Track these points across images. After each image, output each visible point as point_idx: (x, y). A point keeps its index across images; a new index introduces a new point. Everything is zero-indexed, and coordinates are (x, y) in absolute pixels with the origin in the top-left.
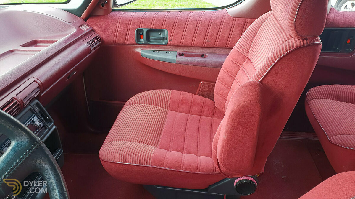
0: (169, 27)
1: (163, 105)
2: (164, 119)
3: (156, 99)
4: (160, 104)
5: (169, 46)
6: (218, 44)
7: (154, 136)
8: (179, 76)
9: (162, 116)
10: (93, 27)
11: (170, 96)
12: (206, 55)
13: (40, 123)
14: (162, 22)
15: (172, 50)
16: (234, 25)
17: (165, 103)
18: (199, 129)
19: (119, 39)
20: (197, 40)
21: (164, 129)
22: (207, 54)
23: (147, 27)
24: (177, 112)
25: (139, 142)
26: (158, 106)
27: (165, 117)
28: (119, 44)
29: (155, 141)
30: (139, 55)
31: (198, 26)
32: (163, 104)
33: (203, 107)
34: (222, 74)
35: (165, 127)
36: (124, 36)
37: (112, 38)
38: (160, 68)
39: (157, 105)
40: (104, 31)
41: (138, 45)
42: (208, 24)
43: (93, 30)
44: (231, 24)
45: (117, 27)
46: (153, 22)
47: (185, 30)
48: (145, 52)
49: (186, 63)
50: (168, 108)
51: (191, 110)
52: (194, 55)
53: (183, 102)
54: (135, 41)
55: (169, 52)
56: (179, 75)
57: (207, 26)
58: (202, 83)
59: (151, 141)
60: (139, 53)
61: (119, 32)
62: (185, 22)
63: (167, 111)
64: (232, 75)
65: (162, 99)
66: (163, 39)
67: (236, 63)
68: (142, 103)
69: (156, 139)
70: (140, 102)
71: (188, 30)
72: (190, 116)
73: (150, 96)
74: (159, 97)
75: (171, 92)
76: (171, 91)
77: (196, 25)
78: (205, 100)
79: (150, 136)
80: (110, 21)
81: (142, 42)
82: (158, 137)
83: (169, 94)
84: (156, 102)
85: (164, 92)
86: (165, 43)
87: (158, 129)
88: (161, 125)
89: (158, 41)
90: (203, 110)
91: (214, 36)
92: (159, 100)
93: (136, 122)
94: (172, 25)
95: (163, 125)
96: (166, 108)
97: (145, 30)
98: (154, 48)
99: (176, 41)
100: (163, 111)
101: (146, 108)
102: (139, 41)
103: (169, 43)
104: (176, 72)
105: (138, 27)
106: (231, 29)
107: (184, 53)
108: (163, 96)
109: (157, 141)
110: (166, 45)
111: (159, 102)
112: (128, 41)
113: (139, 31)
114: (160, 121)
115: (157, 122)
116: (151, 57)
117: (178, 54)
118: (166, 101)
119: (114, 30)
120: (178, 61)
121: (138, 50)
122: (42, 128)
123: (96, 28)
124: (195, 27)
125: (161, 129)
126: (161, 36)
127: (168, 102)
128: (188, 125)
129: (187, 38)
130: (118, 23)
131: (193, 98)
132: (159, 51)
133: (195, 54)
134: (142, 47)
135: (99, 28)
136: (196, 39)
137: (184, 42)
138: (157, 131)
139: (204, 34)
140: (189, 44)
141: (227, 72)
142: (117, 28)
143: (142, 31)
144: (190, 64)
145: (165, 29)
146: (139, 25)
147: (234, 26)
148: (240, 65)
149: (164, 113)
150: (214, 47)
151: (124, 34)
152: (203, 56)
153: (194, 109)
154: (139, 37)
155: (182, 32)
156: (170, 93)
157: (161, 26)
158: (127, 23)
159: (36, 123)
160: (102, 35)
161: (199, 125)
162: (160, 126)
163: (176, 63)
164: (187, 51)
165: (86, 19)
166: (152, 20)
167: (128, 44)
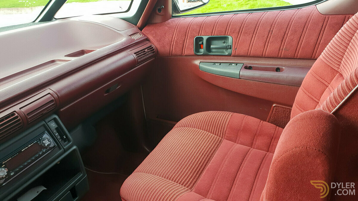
0: (234, 32)
1: (217, 132)
2: (213, 150)
3: (209, 123)
4: (213, 130)
5: (234, 56)
6: (300, 54)
7: (192, 174)
8: (244, 95)
9: (211, 146)
10: (148, 36)
11: (228, 120)
12: (283, 68)
13: (50, 143)
14: (226, 27)
15: (237, 62)
16: (326, 25)
17: (220, 129)
18: (259, 172)
19: (175, 50)
20: (270, 49)
21: (209, 165)
22: (284, 66)
23: (207, 34)
24: (235, 143)
25: (169, 179)
26: (210, 132)
27: (216, 148)
28: (176, 55)
29: (191, 180)
30: (197, 67)
31: (272, 29)
32: (218, 130)
33: (273, 140)
34: (300, 95)
35: (211, 162)
36: (181, 46)
37: (167, 49)
38: (220, 83)
39: (209, 130)
40: (159, 41)
41: (196, 56)
42: (286, 26)
43: (147, 40)
44: (321, 24)
45: (174, 35)
46: (214, 28)
47: (254, 36)
48: (204, 65)
49: (252, 78)
50: (224, 135)
51: (254, 142)
52: (266, 68)
53: (245, 130)
54: (193, 52)
55: (233, 65)
56: (243, 93)
57: (285, 29)
58: (275, 106)
59: (186, 179)
60: (197, 65)
61: (176, 41)
62: (255, 26)
63: (221, 140)
64: (314, 98)
65: (217, 124)
66: (226, 48)
67: (321, 80)
68: (191, 126)
69: (194, 178)
70: (190, 125)
71: (258, 36)
72: (251, 151)
73: (202, 119)
74: (213, 120)
75: (230, 115)
76: (232, 113)
77: (269, 29)
78: (277, 130)
79: (186, 172)
80: (166, 28)
81: (202, 52)
82: (198, 175)
83: (227, 118)
84: (209, 126)
85: (222, 115)
86: (229, 54)
87: (200, 164)
88: (206, 158)
89: (221, 50)
90: (271, 144)
91: (295, 43)
92: (213, 125)
93: (175, 151)
94: (238, 30)
95: (209, 159)
96: (220, 136)
97: (205, 38)
98: (215, 59)
99: (242, 50)
100: (215, 140)
101: (194, 133)
102: (199, 52)
103: (233, 53)
104: (240, 90)
105: (197, 35)
106: (320, 32)
107: (253, 66)
108: (219, 120)
109: (195, 180)
110: (229, 55)
111: (212, 127)
112: (186, 52)
113: (199, 39)
114: (206, 153)
115: (202, 154)
116: (210, 70)
117: (243, 67)
118: (222, 126)
119: (170, 39)
120: (242, 76)
121: (197, 62)
122: (51, 148)
123: (151, 37)
124: (268, 31)
125: (204, 164)
126: (225, 45)
127: (224, 128)
128: (244, 164)
129: (256, 46)
130: (175, 31)
131: (260, 125)
132: (220, 63)
133: (267, 66)
134: (201, 59)
135: (154, 37)
136: (270, 46)
137: (253, 52)
138: (198, 166)
139: (279, 40)
140: (260, 54)
141: (307, 93)
142: (174, 37)
143: (201, 39)
144: (258, 80)
145: (229, 35)
146: (198, 32)
147: (325, 28)
148: (326, 84)
149: (216, 143)
150: (295, 57)
151: (181, 43)
152: (278, 70)
153: (259, 141)
154: (198, 46)
155: (250, 39)
156: (229, 117)
157: (224, 32)
158: (185, 31)
159: (43, 142)
160: (156, 44)
161: (260, 165)
162: (205, 160)
163: (240, 78)
164: (256, 62)
165: (141, 29)
166: (213, 25)
167: (186, 56)
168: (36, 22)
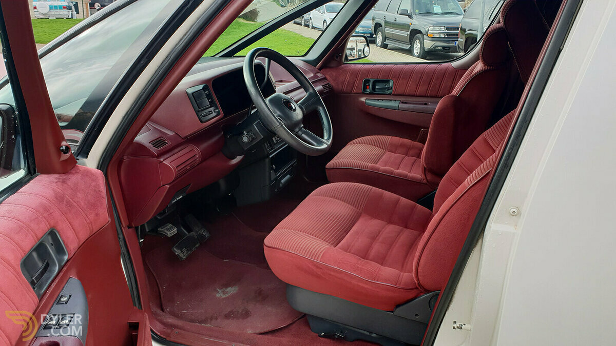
0: (394, 78)
1: (382, 146)
2: (382, 155)
3: (375, 141)
4: (379, 145)
5: (393, 95)
6: (440, 94)
10: (326, 76)
11: (389, 140)
12: (429, 104)
14: (388, 73)
15: (395, 99)
16: (457, 75)
17: (384, 145)
19: (347, 88)
20: (420, 90)
22: (429, 102)
23: (374, 78)
24: (395, 153)
26: (377, 146)
28: (346, 93)
30: (363, 103)
31: (422, 76)
35: (382, 159)
36: (352, 85)
37: (340, 87)
40: (334, 80)
41: (364, 93)
43: (325, 78)
44: (454, 75)
46: (380, 74)
47: (409, 80)
48: (369, 101)
49: (408, 109)
50: (387, 149)
51: (408, 153)
53: (402, 145)
54: (361, 90)
55: (393, 101)
56: (400, 122)
57: (431, 76)
58: (423, 130)
60: (363, 101)
61: (348, 82)
62: (410, 73)
63: (385, 151)
65: (381, 142)
66: (388, 89)
68: (363, 143)
71: (412, 80)
72: (406, 157)
73: (370, 139)
74: (378, 140)
77: (420, 76)
79: (368, 160)
80: (341, 71)
81: (368, 91)
84: (375, 143)
85: (384, 137)
87: (375, 158)
89: (383, 90)
91: (437, 86)
94: (398, 76)
95: (380, 157)
96: (384, 149)
97: (372, 81)
98: (378, 97)
99: (399, 91)
101: (366, 146)
102: (365, 91)
103: (393, 93)
105: (366, 78)
107: (408, 101)
108: (383, 140)
110: (390, 94)
111: (378, 143)
112: (355, 91)
113: (367, 81)
114: (377, 155)
115: (375, 155)
116: (375, 104)
117: (401, 102)
118: (385, 143)
119: (344, 80)
120: (400, 108)
121: (363, 99)
123: (328, 77)
124: (420, 78)
126: (387, 86)
127: (387, 144)
128: (404, 161)
129: (410, 88)
130: (348, 74)
133: (418, 103)
134: (367, 96)
135: (331, 77)
136: (420, 88)
137: (408, 92)
139: (427, 84)
140: (412, 93)
142: (346, 78)
144: (412, 111)
145: (390, 79)
146: (367, 76)
147: (456, 77)
149: (382, 152)
151: (352, 83)
152: (426, 104)
154: (366, 87)
155: (407, 82)
156: (390, 138)
157: (387, 77)
158: (356, 74)
160: (332, 83)
161: (414, 162)
162: (378, 158)
163: (399, 110)
164: (410, 100)
165: (320, 69)
166: (378, 71)
167: (354, 94)
168: (216, 56)
